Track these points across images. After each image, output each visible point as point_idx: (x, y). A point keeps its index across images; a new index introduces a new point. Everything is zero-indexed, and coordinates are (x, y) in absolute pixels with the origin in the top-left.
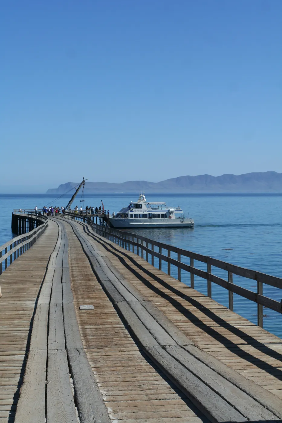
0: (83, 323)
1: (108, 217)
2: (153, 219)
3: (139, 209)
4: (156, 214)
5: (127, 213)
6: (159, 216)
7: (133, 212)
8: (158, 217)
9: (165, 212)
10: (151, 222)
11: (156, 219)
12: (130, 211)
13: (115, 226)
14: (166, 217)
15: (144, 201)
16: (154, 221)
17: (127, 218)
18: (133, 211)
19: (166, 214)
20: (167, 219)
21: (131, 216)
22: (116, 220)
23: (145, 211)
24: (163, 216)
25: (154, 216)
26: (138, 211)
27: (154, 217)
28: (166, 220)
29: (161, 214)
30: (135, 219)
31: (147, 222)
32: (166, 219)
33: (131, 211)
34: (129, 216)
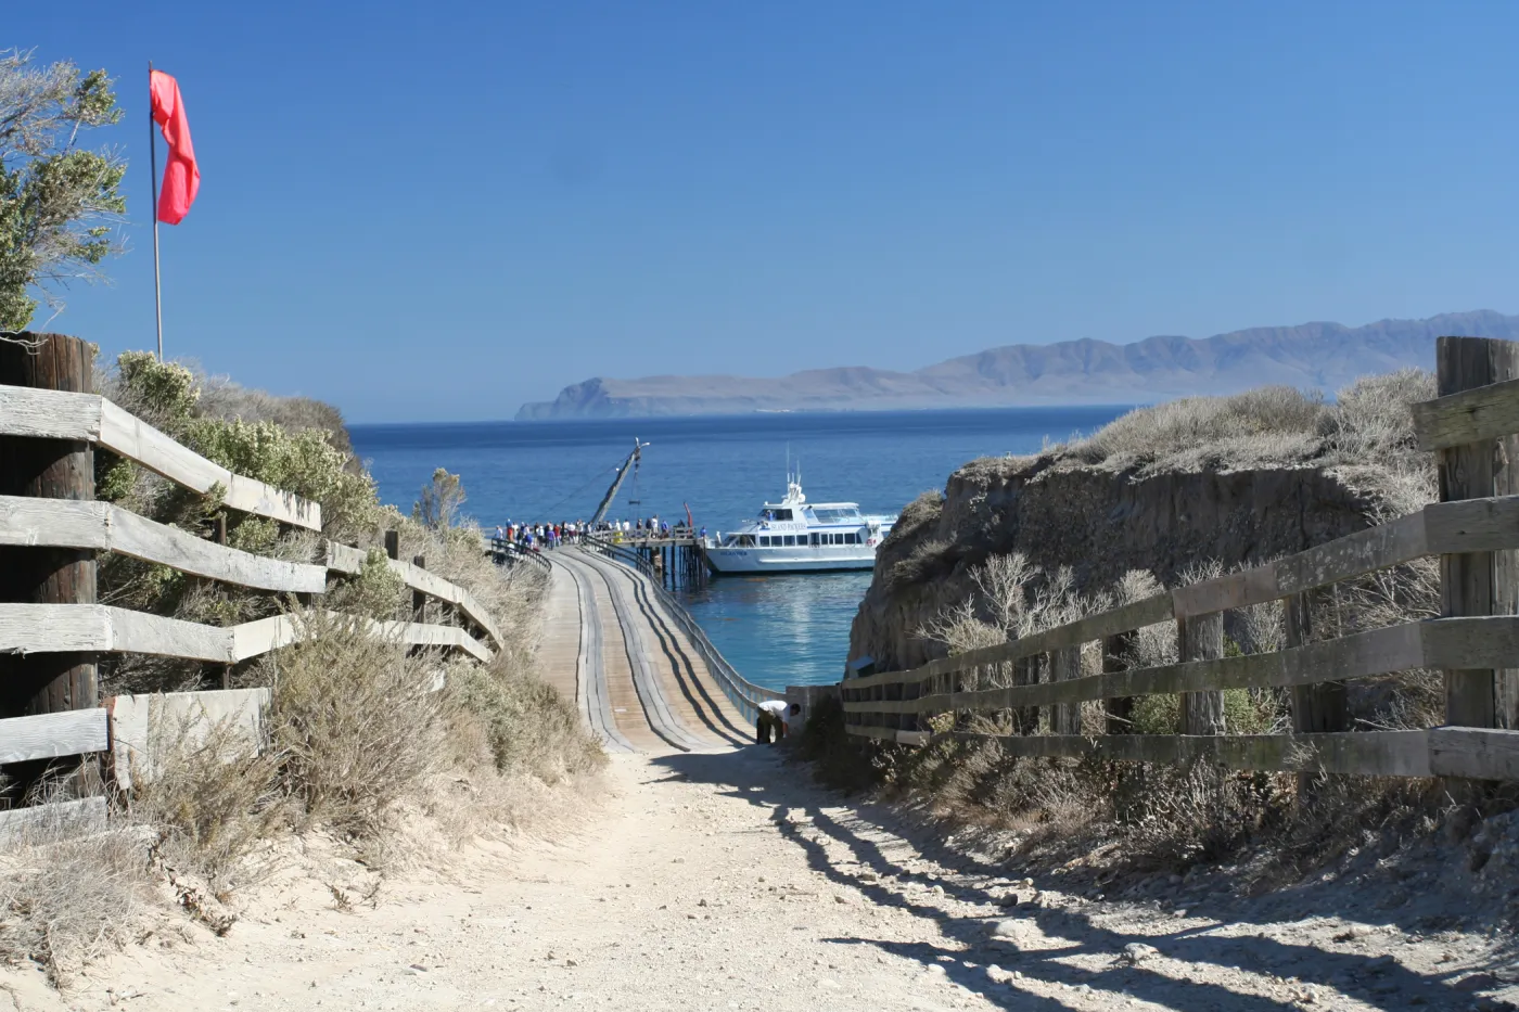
0: (616, 719)
1: (702, 546)
2: (822, 547)
3: (786, 522)
4: (831, 535)
5: (751, 533)
6: (839, 539)
7: (768, 529)
8: (837, 543)
9: (858, 528)
10: (817, 556)
11: (831, 546)
12: (760, 527)
13: (722, 569)
14: (859, 542)
15: (798, 501)
16: (826, 553)
17: (752, 546)
18: (769, 526)
19: (858, 534)
20: (863, 546)
21: (765, 541)
22: (724, 553)
23: (802, 526)
24: (851, 539)
25: (825, 539)
26: (782, 527)
27: (825, 542)
28: (856, 549)
29: (846, 535)
30: (775, 548)
31: (806, 556)
32: (858, 546)
33: (763, 528)
34: (758, 540)
